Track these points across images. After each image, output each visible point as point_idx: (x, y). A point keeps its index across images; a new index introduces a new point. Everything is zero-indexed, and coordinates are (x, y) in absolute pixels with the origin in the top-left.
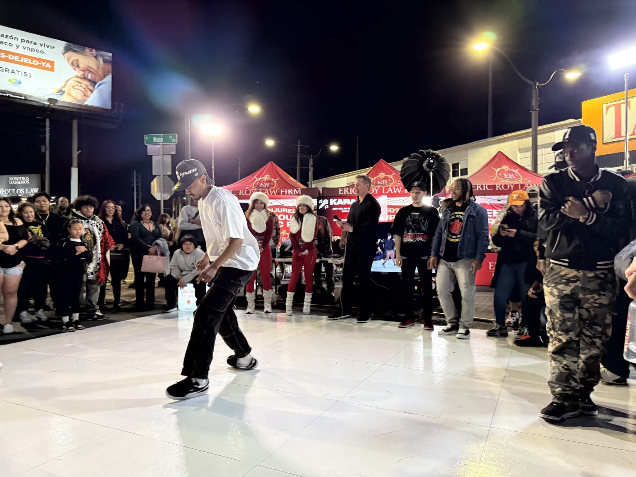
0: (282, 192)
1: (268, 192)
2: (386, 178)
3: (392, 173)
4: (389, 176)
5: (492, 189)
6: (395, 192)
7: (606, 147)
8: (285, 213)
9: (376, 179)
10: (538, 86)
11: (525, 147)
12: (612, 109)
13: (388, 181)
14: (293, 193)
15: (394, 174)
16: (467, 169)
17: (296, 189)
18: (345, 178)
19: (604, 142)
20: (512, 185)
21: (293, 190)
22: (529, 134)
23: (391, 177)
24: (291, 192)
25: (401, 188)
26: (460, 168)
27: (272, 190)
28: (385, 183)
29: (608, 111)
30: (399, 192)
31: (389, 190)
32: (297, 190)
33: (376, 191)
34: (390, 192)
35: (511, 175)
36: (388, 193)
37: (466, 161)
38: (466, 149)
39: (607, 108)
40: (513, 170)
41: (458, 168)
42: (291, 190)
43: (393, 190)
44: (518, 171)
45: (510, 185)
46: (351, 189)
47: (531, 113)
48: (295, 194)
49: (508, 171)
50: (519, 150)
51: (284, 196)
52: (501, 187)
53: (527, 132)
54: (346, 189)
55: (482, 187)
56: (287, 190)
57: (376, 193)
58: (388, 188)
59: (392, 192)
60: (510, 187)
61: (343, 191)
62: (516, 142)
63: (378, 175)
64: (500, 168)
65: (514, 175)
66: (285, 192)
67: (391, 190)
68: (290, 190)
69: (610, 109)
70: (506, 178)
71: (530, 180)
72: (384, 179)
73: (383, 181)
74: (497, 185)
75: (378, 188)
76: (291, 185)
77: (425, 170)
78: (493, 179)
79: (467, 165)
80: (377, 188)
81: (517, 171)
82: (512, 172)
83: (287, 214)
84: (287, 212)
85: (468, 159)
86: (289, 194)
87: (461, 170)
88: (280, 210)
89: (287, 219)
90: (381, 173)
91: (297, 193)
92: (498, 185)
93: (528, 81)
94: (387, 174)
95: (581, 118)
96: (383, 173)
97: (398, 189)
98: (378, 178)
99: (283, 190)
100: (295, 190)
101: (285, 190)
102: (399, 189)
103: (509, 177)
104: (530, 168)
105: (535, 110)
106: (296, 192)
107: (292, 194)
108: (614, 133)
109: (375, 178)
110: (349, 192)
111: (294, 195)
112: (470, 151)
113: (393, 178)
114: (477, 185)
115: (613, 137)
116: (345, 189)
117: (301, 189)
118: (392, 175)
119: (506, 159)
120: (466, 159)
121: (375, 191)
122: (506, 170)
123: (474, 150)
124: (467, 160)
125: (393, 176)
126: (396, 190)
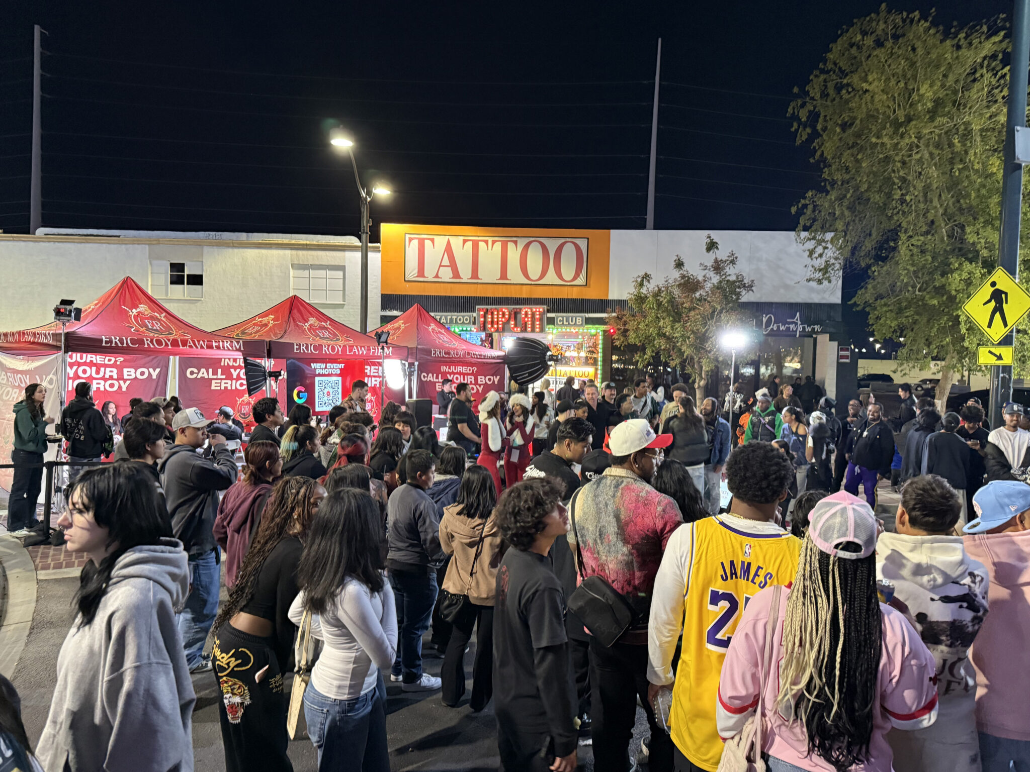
2: (325, 328)
4: (322, 323)
7: (408, 285)
8: (91, 364)
9: (310, 326)
12: (415, 243)
14: (232, 346)
16: (201, 276)
19: (406, 279)
22: (309, 247)
23: (329, 327)
26: (186, 273)
28: (329, 335)
29: (411, 243)
37: (197, 263)
38: (200, 244)
39: (411, 240)
53: (306, 244)
63: (308, 319)
69: (413, 241)
72: (321, 328)
73: (324, 331)
79: (203, 270)
85: (204, 261)
88: (81, 358)
90: (310, 317)
94: (319, 320)
95: (379, 242)
96: (314, 317)
108: (416, 270)
109: (306, 324)
112: (206, 248)
113: (334, 329)
115: (416, 275)
120: (200, 260)
123: (216, 249)
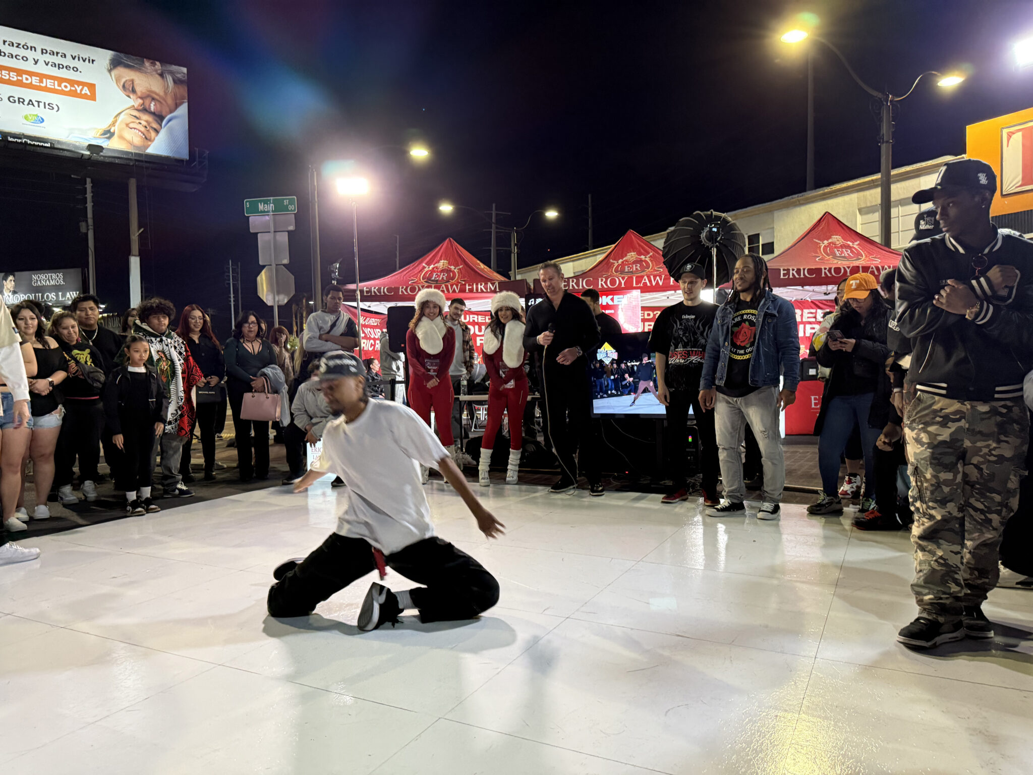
0: (467, 287)
1: (445, 289)
2: (640, 261)
3: (648, 253)
4: (643, 257)
5: (814, 276)
6: (654, 284)
7: (1006, 201)
9: (623, 262)
10: (891, 101)
11: (869, 205)
13: (641, 266)
14: (486, 289)
15: (651, 254)
16: (772, 243)
17: (491, 283)
18: (571, 264)
19: (1004, 193)
20: (849, 267)
21: (486, 284)
22: (876, 184)
23: (648, 259)
24: (482, 287)
25: (663, 276)
26: (761, 243)
27: (452, 286)
28: (636, 269)
29: (1011, 139)
30: (661, 283)
31: (643, 281)
32: (493, 284)
33: (623, 282)
34: (645, 284)
35: (847, 251)
36: (641, 285)
37: (769, 231)
38: (771, 211)
40: (849, 243)
41: (759, 243)
42: (483, 284)
43: (650, 281)
44: (858, 245)
45: (844, 268)
46: (581, 280)
47: (880, 147)
48: (489, 290)
49: (841, 246)
50: (860, 210)
51: (471, 295)
52: (830, 270)
53: (872, 180)
54: (573, 281)
55: (798, 271)
56: (477, 285)
57: (623, 286)
58: (643, 277)
59: (648, 284)
60: (845, 271)
61: (568, 285)
62: (854, 196)
63: (626, 256)
64: (827, 240)
65: (852, 252)
66: (473, 288)
67: (647, 281)
68: (481, 285)
69: (1014, 136)
70: (838, 257)
71: (878, 258)
72: (635, 262)
73: (634, 265)
74: (823, 268)
75: (626, 278)
76: (482, 276)
77: (704, 245)
78: (817, 259)
79: (774, 237)
80: (623, 278)
81: (856, 245)
82: (848, 247)
83: (477, 324)
84: (476, 321)
85: (775, 227)
86: (479, 291)
87: (763, 245)
89: (477, 333)
90: (631, 252)
91: (493, 289)
92: (825, 269)
93: (875, 93)
94: (640, 254)
95: (965, 152)
96: (634, 252)
97: (658, 278)
98: (626, 261)
99: (469, 285)
100: (489, 285)
101: (473, 284)
102: (661, 280)
103: (843, 255)
104: (877, 239)
105: (887, 142)
106: (490, 288)
107: (484, 290)
108: (1020, 177)
109: (620, 261)
110: (578, 286)
111: (487, 292)
112: (776, 214)
113: (651, 261)
114: (791, 269)
115: (1020, 184)
116: (571, 280)
117: (499, 283)
118: (649, 256)
119: (838, 226)
120: (771, 226)
121: (620, 283)
122: (838, 243)
123: (784, 212)
124: (773, 228)
125: (651, 256)
126: (655, 281)
